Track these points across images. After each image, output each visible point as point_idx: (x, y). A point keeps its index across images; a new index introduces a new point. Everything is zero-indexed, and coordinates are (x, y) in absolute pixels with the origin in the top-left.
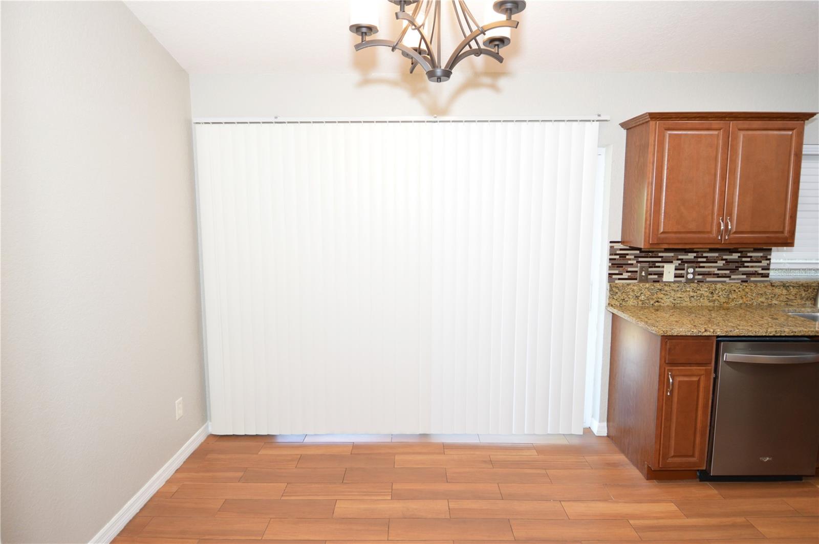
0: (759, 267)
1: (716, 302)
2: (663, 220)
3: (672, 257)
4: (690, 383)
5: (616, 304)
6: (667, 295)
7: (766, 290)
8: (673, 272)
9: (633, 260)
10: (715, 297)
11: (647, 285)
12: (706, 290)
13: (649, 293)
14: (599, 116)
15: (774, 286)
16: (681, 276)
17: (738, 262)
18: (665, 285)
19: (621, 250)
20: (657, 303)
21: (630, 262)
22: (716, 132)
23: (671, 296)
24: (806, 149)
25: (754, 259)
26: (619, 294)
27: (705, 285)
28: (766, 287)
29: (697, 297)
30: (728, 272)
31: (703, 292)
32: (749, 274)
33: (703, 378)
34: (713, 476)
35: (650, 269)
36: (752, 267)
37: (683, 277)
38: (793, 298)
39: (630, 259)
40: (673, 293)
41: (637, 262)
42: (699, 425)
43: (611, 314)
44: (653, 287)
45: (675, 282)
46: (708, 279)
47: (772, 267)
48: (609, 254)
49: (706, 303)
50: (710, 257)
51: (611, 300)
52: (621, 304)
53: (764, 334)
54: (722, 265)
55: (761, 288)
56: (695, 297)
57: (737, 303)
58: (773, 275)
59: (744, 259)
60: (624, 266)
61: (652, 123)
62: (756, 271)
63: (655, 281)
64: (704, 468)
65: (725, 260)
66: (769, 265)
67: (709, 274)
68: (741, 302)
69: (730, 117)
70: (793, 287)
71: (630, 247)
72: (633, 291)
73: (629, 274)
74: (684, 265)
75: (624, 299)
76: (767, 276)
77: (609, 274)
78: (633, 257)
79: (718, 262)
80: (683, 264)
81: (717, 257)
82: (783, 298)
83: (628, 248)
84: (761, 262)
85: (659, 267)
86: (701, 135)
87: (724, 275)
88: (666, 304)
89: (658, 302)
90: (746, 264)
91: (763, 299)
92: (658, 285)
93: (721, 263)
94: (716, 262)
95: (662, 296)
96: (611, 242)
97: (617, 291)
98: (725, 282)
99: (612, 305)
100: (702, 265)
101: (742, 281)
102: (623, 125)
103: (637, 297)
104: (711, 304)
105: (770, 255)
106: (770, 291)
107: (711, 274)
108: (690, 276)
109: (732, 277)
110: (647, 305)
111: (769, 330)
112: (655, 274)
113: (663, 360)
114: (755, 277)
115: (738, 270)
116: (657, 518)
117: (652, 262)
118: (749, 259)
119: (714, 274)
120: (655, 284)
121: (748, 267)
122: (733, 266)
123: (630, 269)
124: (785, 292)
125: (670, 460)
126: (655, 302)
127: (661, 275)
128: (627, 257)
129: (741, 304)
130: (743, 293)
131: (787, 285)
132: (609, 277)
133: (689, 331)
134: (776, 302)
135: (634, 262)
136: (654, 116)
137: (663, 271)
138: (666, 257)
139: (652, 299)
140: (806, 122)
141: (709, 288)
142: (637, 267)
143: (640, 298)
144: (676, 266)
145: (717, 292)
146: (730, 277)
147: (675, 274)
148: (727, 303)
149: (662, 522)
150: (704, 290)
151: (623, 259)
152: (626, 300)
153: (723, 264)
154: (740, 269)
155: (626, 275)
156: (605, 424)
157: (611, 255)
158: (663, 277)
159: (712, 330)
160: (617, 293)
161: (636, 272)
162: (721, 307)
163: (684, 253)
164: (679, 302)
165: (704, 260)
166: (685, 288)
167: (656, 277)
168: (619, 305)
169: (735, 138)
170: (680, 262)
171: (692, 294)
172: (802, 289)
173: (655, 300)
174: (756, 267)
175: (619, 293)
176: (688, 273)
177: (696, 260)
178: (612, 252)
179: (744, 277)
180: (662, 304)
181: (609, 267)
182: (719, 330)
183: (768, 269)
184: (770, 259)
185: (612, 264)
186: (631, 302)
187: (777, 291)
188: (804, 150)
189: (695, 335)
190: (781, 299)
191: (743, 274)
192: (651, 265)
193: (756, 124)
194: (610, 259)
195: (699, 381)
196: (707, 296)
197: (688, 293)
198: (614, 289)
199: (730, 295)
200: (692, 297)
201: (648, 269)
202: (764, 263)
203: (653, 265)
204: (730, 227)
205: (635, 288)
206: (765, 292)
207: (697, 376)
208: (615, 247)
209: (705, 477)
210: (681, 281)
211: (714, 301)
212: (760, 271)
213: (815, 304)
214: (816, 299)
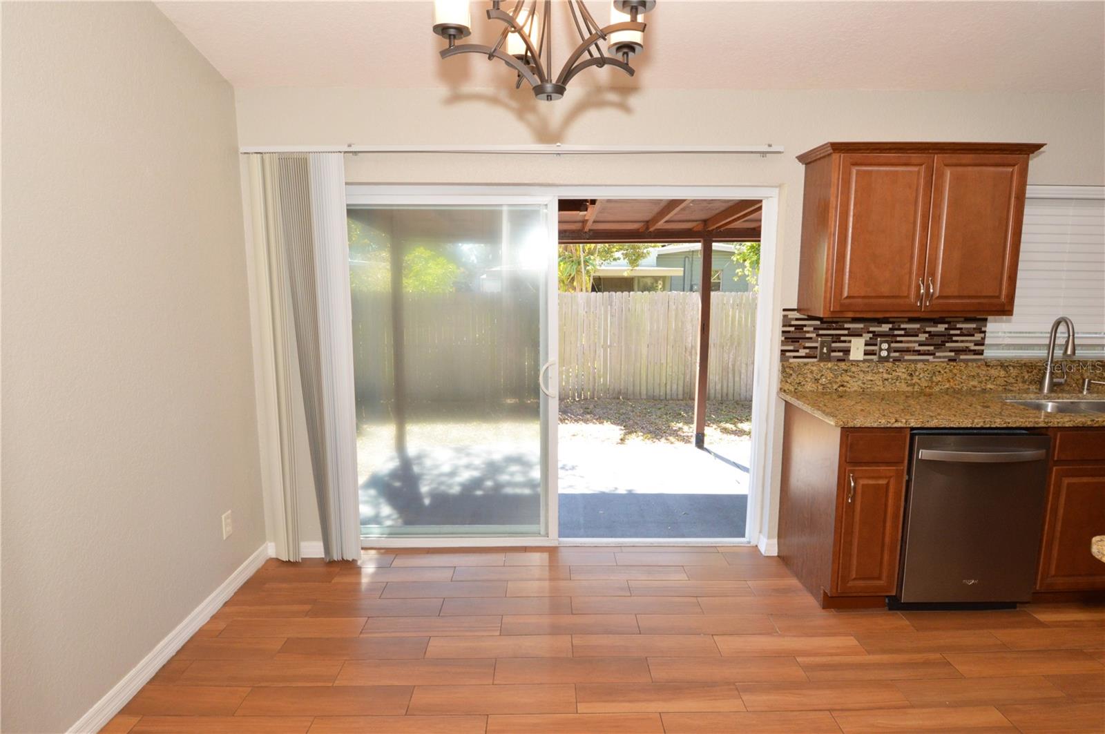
0: (971, 341)
1: (916, 387)
2: (847, 282)
3: (862, 328)
4: (877, 487)
5: (790, 388)
6: (855, 377)
7: (979, 371)
8: (862, 348)
9: (812, 332)
10: (915, 380)
11: (830, 365)
12: (904, 370)
13: (832, 375)
14: (770, 146)
15: (989, 366)
16: (872, 353)
17: (944, 335)
18: (852, 365)
19: (797, 319)
20: (841, 388)
21: (808, 335)
22: (915, 169)
23: (859, 379)
24: (1030, 191)
25: (965, 332)
26: (794, 376)
27: (902, 365)
28: (979, 367)
29: (892, 379)
30: (931, 348)
31: (900, 374)
32: (958, 351)
33: (892, 481)
34: (904, 603)
35: (834, 345)
36: (962, 341)
37: (875, 354)
38: (1013, 381)
39: (808, 332)
40: (862, 375)
41: (818, 335)
42: (887, 540)
43: (784, 402)
44: (836, 368)
45: (864, 361)
46: (907, 357)
47: (987, 341)
48: (781, 325)
49: (903, 387)
50: (909, 329)
51: (783, 383)
52: (796, 389)
53: (969, 426)
54: (924, 339)
55: (973, 369)
56: (890, 380)
57: (943, 388)
58: (989, 353)
59: (952, 332)
60: (800, 341)
61: (836, 156)
62: (967, 347)
63: (840, 360)
64: (894, 594)
65: (929, 332)
66: (983, 339)
67: (908, 351)
68: (947, 386)
69: (934, 149)
70: (1014, 367)
71: (808, 316)
72: (812, 372)
73: (807, 351)
74: (877, 339)
75: (800, 383)
76: (981, 353)
77: (782, 351)
78: (812, 329)
79: (920, 335)
80: (875, 337)
81: (918, 329)
82: (1000, 381)
83: (806, 317)
84: (973, 335)
85: (844, 342)
86: (897, 171)
87: (927, 352)
88: (853, 389)
89: (842, 386)
90: (955, 338)
91: (975, 383)
92: (843, 365)
93: (922, 337)
94: (917, 336)
95: (849, 378)
96: (784, 310)
97: (791, 372)
98: (928, 361)
99: (785, 391)
100: (899, 339)
101: (949, 360)
102: (801, 158)
103: (817, 380)
104: (910, 389)
105: (986, 326)
106: (984, 373)
107: (910, 351)
108: (884, 354)
109: (937, 354)
110: (829, 390)
111: (976, 421)
112: (839, 351)
113: (844, 459)
114: (966, 355)
115: (945, 345)
116: (831, 655)
117: (837, 335)
118: (958, 332)
119: (914, 351)
120: (839, 364)
121: (957, 341)
122: (938, 340)
123: (807, 345)
124: (1002, 373)
125: (851, 584)
126: (839, 387)
127: (847, 351)
128: (805, 329)
129: (948, 388)
130: (950, 375)
131: (1006, 364)
132: (782, 354)
133: (875, 422)
134: (992, 387)
135: (814, 335)
136: (838, 147)
137: (850, 347)
138: (853, 328)
139: (836, 382)
140: (1031, 155)
141: (907, 368)
142: (817, 342)
143: (820, 382)
144: (866, 341)
145: (917, 374)
146: (934, 354)
147: (865, 350)
148: (930, 387)
149: (837, 659)
150: (901, 371)
151: (800, 332)
152: (802, 384)
153: (926, 338)
154: (947, 345)
155: (802, 352)
156: (775, 541)
157: (784, 326)
158: (849, 355)
159: (904, 421)
160: (791, 375)
161: (816, 348)
162: (922, 393)
163: (876, 324)
164: (869, 386)
165: (902, 332)
166: (877, 369)
167: (841, 354)
168: (793, 390)
169: (941, 176)
170: (871, 335)
171: (886, 376)
172: (1025, 370)
173: (840, 383)
174: (967, 341)
175: (794, 374)
176: (881, 350)
177: (891, 333)
178: (786, 322)
179: (953, 354)
180: (848, 389)
181: (782, 341)
182: (913, 420)
183: (983, 345)
184: (984, 332)
185: (786, 338)
186: (809, 387)
187: (993, 372)
188: (1027, 192)
189: (882, 426)
190: (998, 383)
191: (951, 351)
192: (834, 340)
193: (968, 158)
194: (783, 332)
195: (888, 484)
196: (905, 379)
197: (881, 375)
198: (787, 370)
199: (934, 378)
200: (885, 379)
201: (830, 345)
202: (978, 337)
203: (837, 338)
204: (931, 291)
205: (814, 368)
206: (978, 374)
207: (886, 478)
208: (789, 317)
209: (895, 604)
210: (872, 360)
211: (914, 385)
212: (973, 347)
213: (1041, 389)
214: (1041, 382)
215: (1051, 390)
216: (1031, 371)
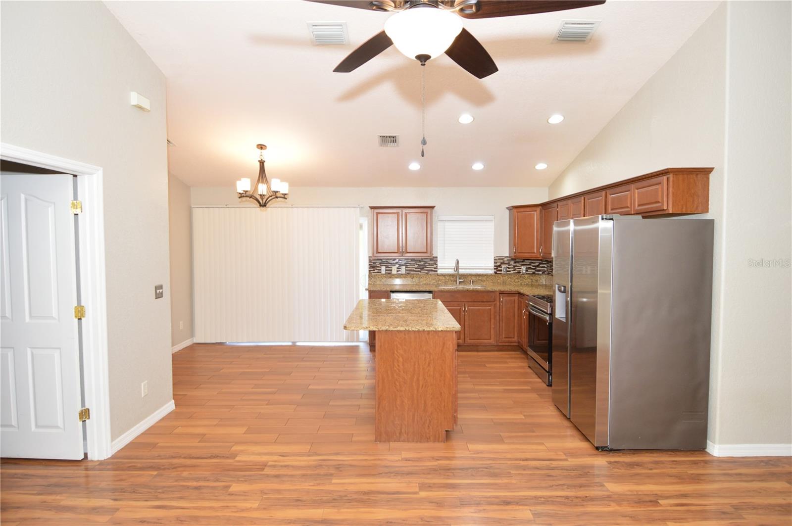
0: (433, 267)
3: (395, 263)
5: (371, 283)
8: (396, 270)
10: (414, 280)
11: (385, 275)
13: (385, 279)
14: (359, 205)
15: (439, 276)
17: (424, 265)
18: (392, 275)
19: (373, 260)
21: (377, 265)
25: (431, 264)
27: (409, 275)
28: (436, 276)
30: (419, 270)
31: (409, 278)
32: (429, 271)
37: (400, 272)
38: (448, 281)
40: (395, 279)
41: (381, 265)
44: (387, 276)
45: (397, 274)
46: (411, 273)
48: (368, 262)
49: (410, 283)
50: (412, 263)
51: (369, 282)
52: (374, 283)
55: (434, 277)
56: (405, 281)
57: (423, 283)
58: (440, 271)
59: (426, 264)
60: (375, 267)
62: (432, 269)
63: (388, 274)
65: (418, 264)
66: (437, 266)
67: (411, 271)
68: (425, 282)
70: (447, 276)
72: (379, 278)
73: (378, 270)
74: (401, 267)
75: (374, 281)
76: (437, 271)
77: (370, 271)
78: (379, 263)
81: (415, 263)
82: (444, 281)
83: (376, 259)
84: (433, 265)
85: (390, 268)
89: (389, 282)
91: (435, 281)
93: (416, 266)
94: (414, 266)
95: (391, 280)
96: (369, 257)
98: (419, 274)
100: (408, 266)
101: (426, 274)
102: (370, 207)
105: (437, 262)
109: (422, 272)
110: (384, 284)
112: (388, 271)
114: (431, 272)
117: (387, 265)
118: (428, 264)
119: (414, 271)
121: (428, 267)
122: (422, 267)
123: (378, 268)
124: (444, 278)
127: (391, 271)
128: (376, 263)
130: (426, 279)
131: (444, 275)
134: (441, 283)
135: (379, 265)
137: (392, 269)
138: (393, 263)
139: (387, 281)
140: (433, 209)
141: (411, 276)
142: (381, 268)
143: (381, 281)
144: (397, 267)
145: (414, 278)
146: (420, 272)
148: (419, 283)
151: (374, 264)
152: (376, 282)
154: (425, 268)
155: (376, 271)
161: (380, 270)
162: (417, 284)
165: (409, 264)
166: (400, 277)
170: (399, 265)
171: (404, 279)
172: (451, 277)
174: (431, 267)
175: (373, 279)
177: (405, 264)
178: (370, 261)
179: (427, 272)
181: (369, 267)
183: (437, 268)
184: (437, 264)
186: (378, 283)
187: (440, 278)
189: (379, 290)
191: (426, 270)
192: (386, 267)
194: (369, 264)
196: (410, 280)
197: (402, 279)
198: (371, 277)
199: (420, 280)
201: (385, 269)
202: (435, 266)
205: (380, 276)
206: (436, 279)
208: (371, 259)
210: (400, 274)
211: (413, 282)
212: (434, 269)
213: (457, 283)
214: (456, 281)
215: (459, 284)
216: (453, 277)
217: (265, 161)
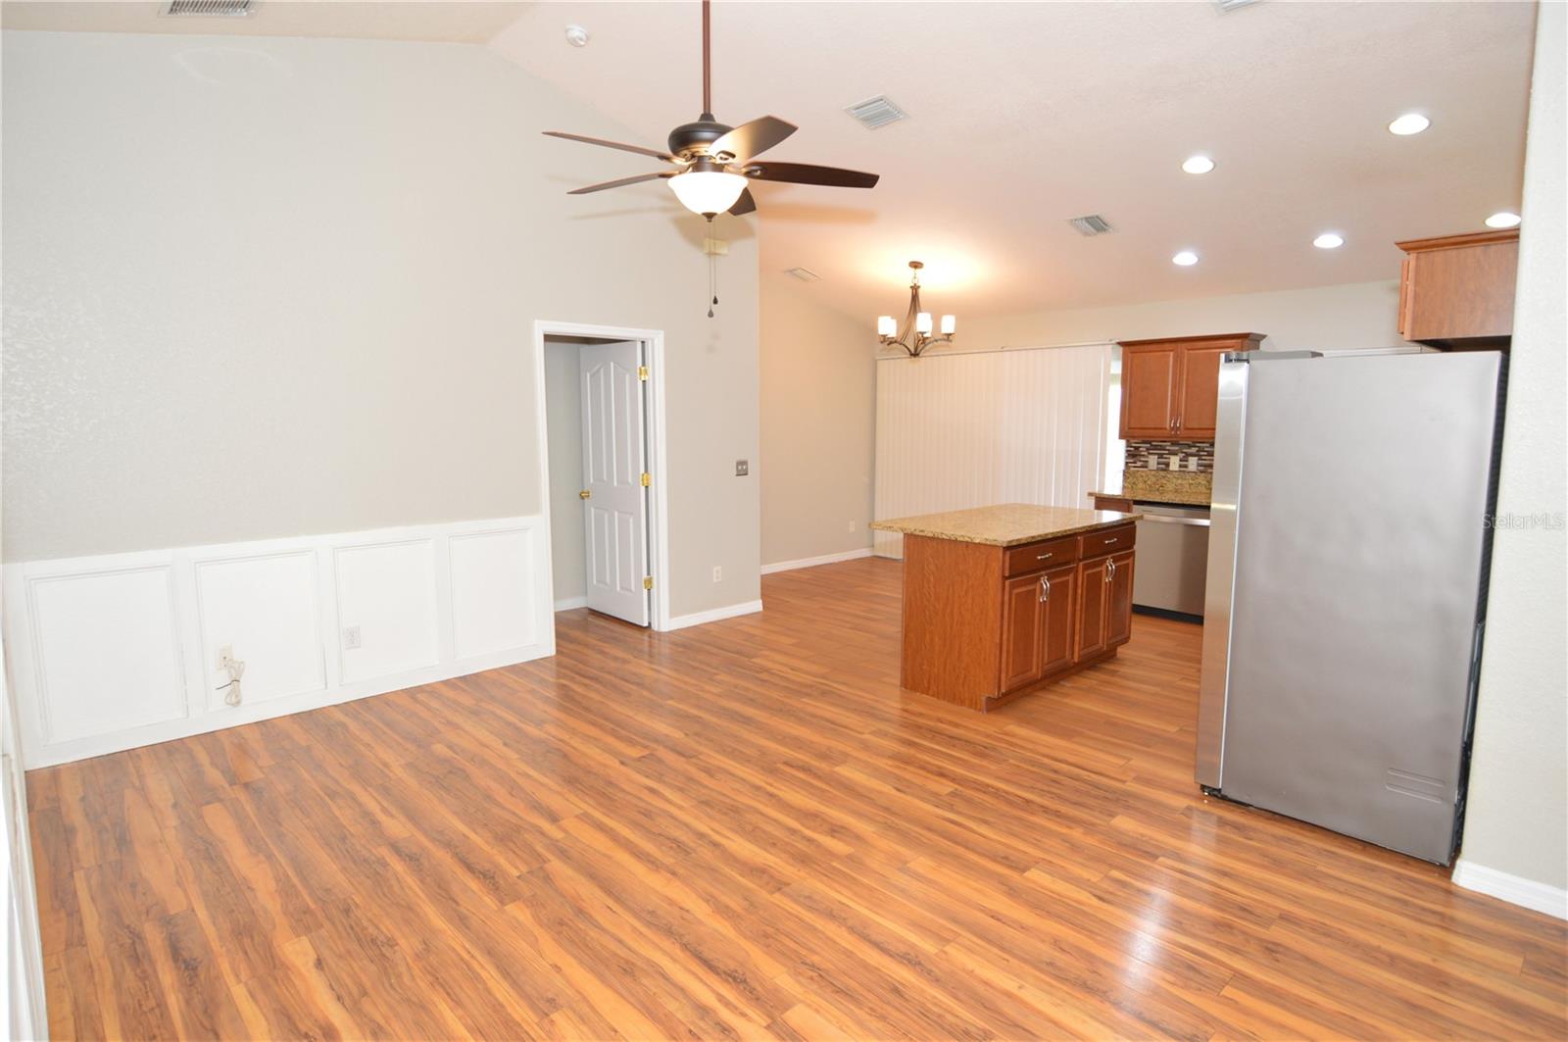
3: (1178, 450)
5: (1129, 487)
6: (1170, 481)
8: (1178, 462)
11: (1155, 473)
12: (1203, 478)
13: (1155, 479)
16: (1186, 466)
18: (1168, 473)
19: (1134, 443)
20: (1162, 488)
21: (1142, 453)
22: (1167, 353)
23: (1173, 483)
26: (1132, 478)
29: (1195, 484)
31: (1201, 481)
35: (1159, 460)
40: (1175, 480)
41: (1148, 453)
44: (1158, 475)
45: (1179, 471)
49: (1204, 490)
51: (1124, 483)
52: (1132, 487)
60: (1137, 457)
63: (1162, 470)
69: (1180, 341)
73: (1142, 463)
77: (1127, 463)
78: (1145, 449)
80: (1187, 456)
85: (1166, 458)
86: (1158, 355)
92: (1162, 473)
95: (1166, 482)
97: (1131, 476)
99: (1125, 488)
100: (1203, 457)
103: (1145, 482)
104: (1209, 491)
108: (1193, 467)
110: (1153, 489)
112: (1162, 464)
117: (1161, 454)
120: (1160, 472)
123: (1143, 459)
127: (1168, 465)
128: (1140, 449)
132: (1126, 465)
135: (1146, 453)
137: (1170, 462)
138: (1172, 449)
141: (1206, 477)
142: (1148, 458)
143: (1148, 483)
144: (1180, 458)
147: (1180, 464)
151: (1137, 451)
155: (1139, 464)
157: (1127, 447)
158: (1169, 467)
161: (1148, 462)
163: (1187, 447)
164: (1181, 488)
165: (1205, 453)
167: (1164, 466)
169: (1182, 356)
170: (1183, 454)
171: (1191, 482)
173: (1160, 485)
176: (1191, 464)
177: (1197, 453)
178: (1129, 445)
181: (1126, 457)
185: (1128, 455)
186: (1141, 486)
192: (1159, 457)
194: (1127, 451)
196: (1205, 484)
198: (1127, 475)
201: (1157, 460)
203: (1162, 456)
204: (1178, 424)
205: (1143, 474)
210: (1184, 471)
217: (919, 287)
